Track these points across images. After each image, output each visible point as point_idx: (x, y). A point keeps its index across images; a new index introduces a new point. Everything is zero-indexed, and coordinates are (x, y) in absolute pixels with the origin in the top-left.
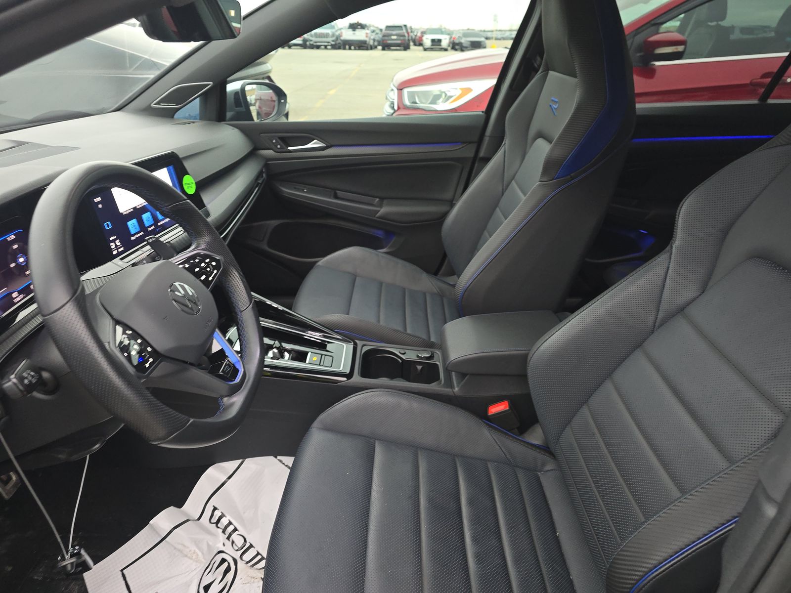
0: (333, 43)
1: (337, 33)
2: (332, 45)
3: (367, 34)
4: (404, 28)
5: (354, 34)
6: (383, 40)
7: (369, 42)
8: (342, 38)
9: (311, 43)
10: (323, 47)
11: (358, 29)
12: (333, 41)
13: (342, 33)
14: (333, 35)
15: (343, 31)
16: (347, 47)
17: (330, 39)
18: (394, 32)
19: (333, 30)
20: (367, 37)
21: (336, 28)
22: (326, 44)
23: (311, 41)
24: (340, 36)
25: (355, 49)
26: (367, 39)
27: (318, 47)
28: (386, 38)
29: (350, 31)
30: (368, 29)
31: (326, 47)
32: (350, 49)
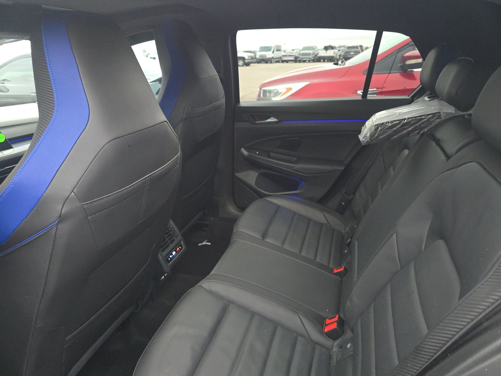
0: (313, 58)
1: (316, 53)
2: (312, 60)
3: (335, 52)
4: (359, 48)
5: (326, 52)
6: (345, 55)
7: (336, 57)
8: (319, 55)
9: (300, 59)
10: (307, 61)
11: (329, 49)
12: (313, 57)
13: (319, 52)
14: (313, 54)
15: (320, 51)
16: (322, 60)
17: (311, 56)
18: (352, 50)
19: (314, 51)
20: (334, 54)
21: (316, 49)
22: (308, 59)
23: (300, 58)
24: (318, 54)
25: (328, 61)
26: (335, 55)
27: (304, 61)
28: (347, 54)
29: (324, 51)
30: (336, 49)
31: (309, 61)
32: (324, 61)
